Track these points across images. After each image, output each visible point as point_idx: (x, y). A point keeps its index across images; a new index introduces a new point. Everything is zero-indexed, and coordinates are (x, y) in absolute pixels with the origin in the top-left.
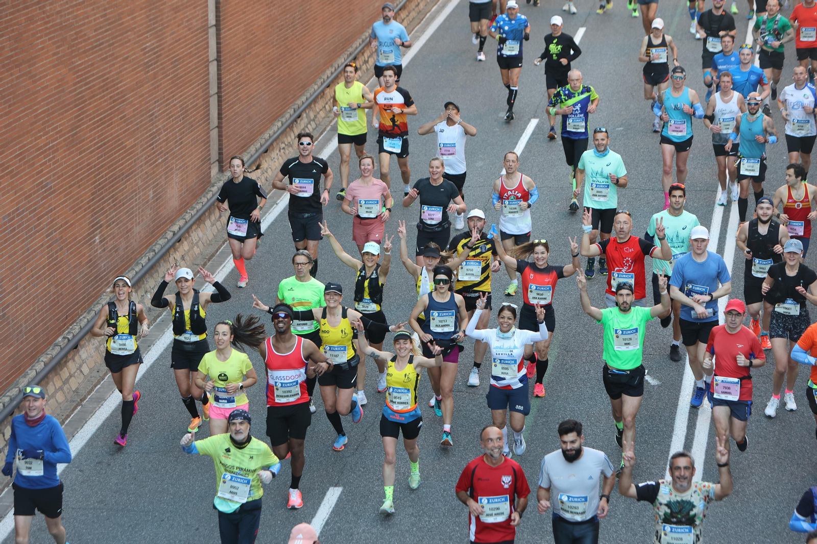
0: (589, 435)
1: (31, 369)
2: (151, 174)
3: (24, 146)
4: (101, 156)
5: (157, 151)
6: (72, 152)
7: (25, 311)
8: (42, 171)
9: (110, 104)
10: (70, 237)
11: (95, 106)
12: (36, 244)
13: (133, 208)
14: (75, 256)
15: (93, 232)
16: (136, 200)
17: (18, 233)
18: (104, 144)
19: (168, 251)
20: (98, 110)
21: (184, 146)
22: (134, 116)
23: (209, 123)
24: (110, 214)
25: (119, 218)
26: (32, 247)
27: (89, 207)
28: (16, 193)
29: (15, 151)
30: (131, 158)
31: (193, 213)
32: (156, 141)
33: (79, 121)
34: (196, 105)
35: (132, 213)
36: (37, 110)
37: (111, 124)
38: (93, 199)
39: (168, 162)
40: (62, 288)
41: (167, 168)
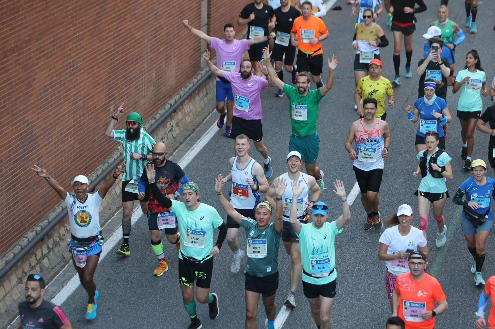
0: (488, 271)
1: (58, 206)
2: (155, 59)
3: (57, 34)
4: (116, 45)
5: (159, 42)
6: (94, 41)
7: (55, 161)
8: (70, 54)
9: (124, 4)
10: (91, 106)
11: (113, 6)
12: (64, 111)
13: (140, 85)
14: (94, 121)
15: (109, 102)
16: (142, 79)
17: (51, 101)
18: (119, 35)
19: (166, 119)
20: (115, 9)
21: (180, 39)
22: (143, 14)
23: (200, 22)
24: (122, 89)
25: (129, 93)
26: (61, 113)
27: (106, 83)
28: (50, 71)
29: (50, 38)
30: (139, 47)
31: (186, 90)
32: (159, 34)
33: (100, 16)
34: (191, 7)
35: (139, 89)
36: (67, 7)
37: (125, 20)
38: (109, 77)
39: (167, 51)
40: (83, 145)
41: (167, 55)
